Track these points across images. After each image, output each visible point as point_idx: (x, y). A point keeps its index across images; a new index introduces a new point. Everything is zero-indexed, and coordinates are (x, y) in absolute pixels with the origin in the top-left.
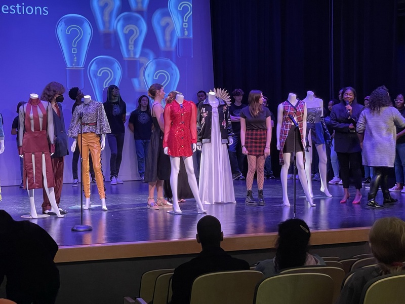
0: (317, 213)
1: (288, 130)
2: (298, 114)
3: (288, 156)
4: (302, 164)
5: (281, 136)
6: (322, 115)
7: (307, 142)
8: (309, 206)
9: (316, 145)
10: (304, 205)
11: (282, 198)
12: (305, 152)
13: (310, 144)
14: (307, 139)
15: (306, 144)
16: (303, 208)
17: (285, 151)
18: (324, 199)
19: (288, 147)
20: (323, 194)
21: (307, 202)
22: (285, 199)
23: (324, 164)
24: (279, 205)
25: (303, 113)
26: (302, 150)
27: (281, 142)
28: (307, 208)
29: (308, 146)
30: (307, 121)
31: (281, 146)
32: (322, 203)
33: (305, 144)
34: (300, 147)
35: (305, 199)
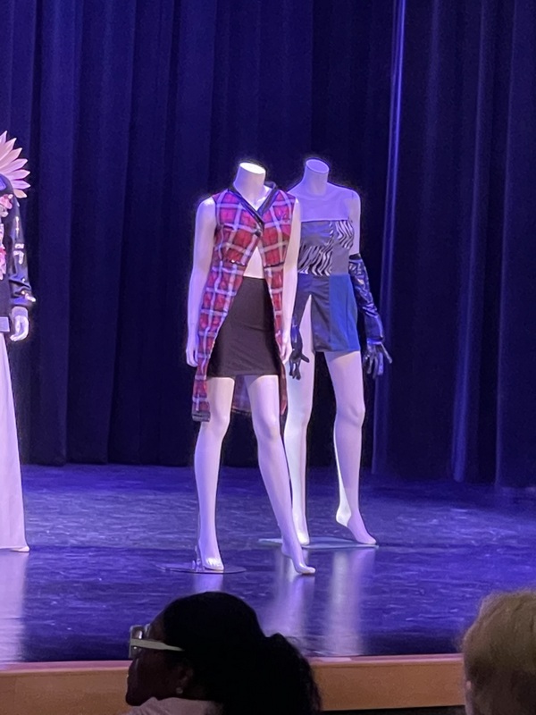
0: (317, 597)
1: (230, 293)
2: (268, 238)
3: (223, 391)
4: (273, 419)
5: (203, 318)
6: (356, 250)
7: (298, 345)
8: (293, 574)
9: (327, 354)
10: (272, 569)
11: (195, 541)
12: (288, 377)
13: (308, 351)
14: (295, 332)
15: (290, 350)
16: (271, 581)
17: (214, 369)
18: (348, 551)
19: (225, 357)
20: (345, 533)
21: (286, 558)
22: (206, 542)
23: (355, 424)
24: (185, 566)
25: (286, 237)
26: (277, 369)
27: (200, 339)
28: (285, 580)
29: (297, 355)
30: (300, 267)
31: (201, 351)
32: (341, 566)
33: (286, 349)
34: (269, 360)
35: (278, 546)
